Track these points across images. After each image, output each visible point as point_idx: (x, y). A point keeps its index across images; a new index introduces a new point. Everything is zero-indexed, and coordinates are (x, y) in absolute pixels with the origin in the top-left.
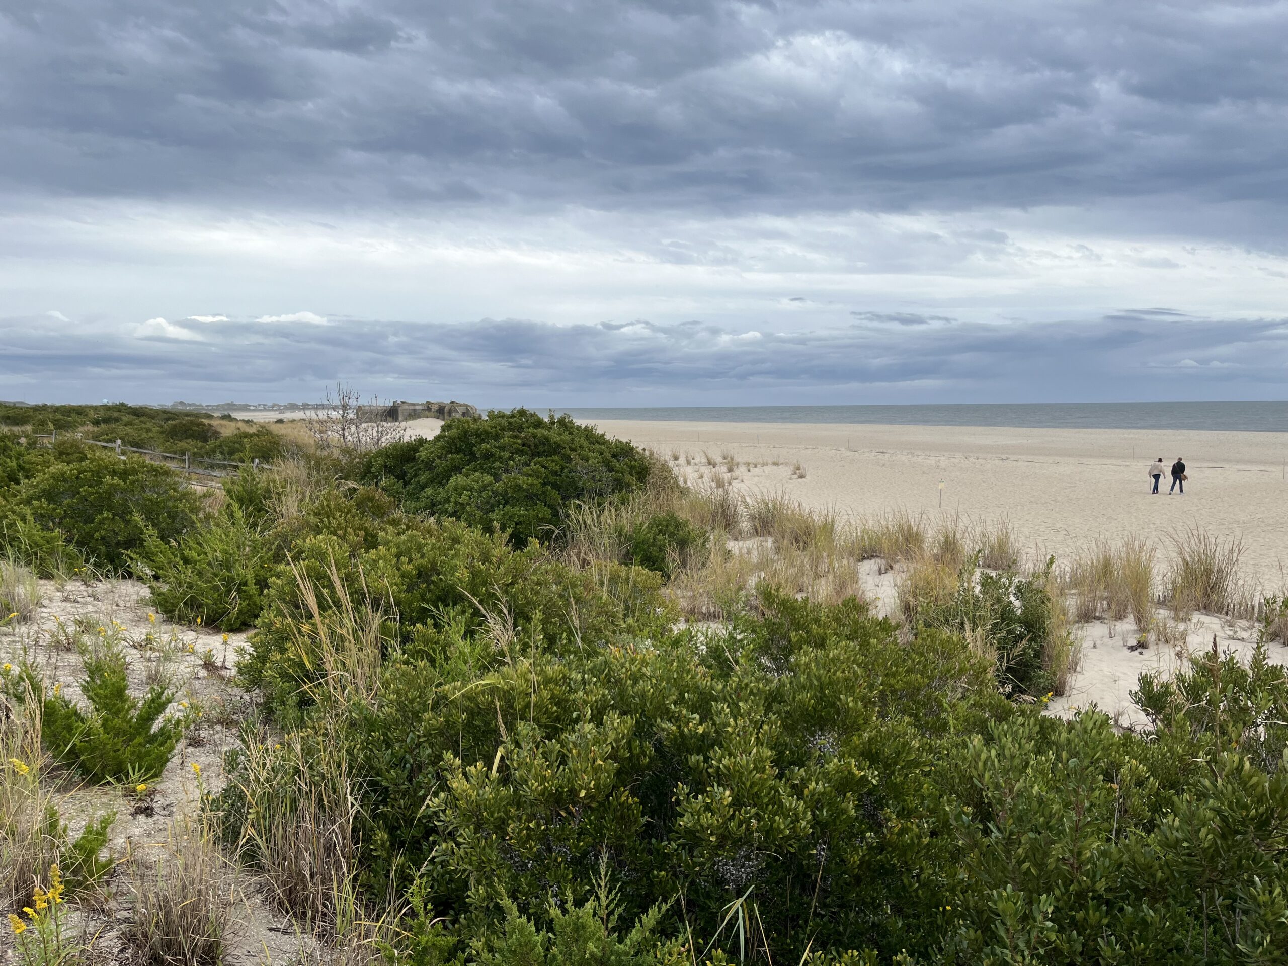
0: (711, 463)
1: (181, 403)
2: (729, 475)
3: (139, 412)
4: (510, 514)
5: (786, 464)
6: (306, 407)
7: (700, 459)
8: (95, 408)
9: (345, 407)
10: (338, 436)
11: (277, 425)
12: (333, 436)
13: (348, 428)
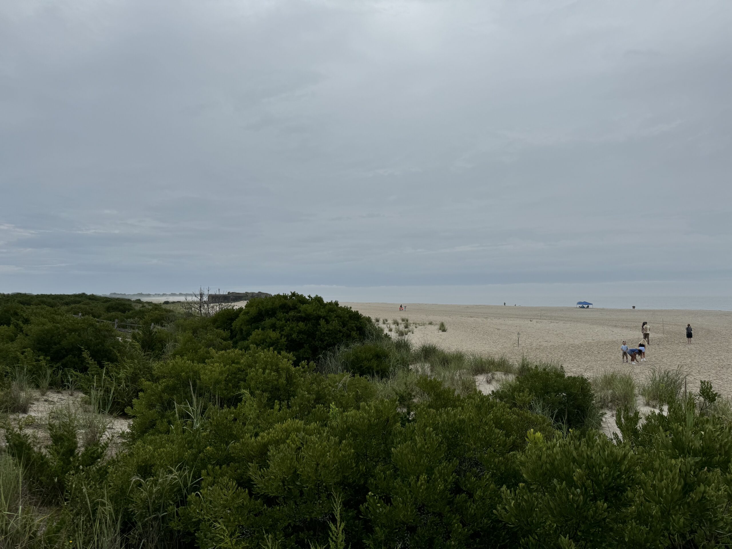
0: (396, 323)
1: (115, 294)
2: (406, 330)
3: (93, 298)
5: (436, 324)
6: (181, 295)
7: (390, 321)
8: (69, 296)
9: (201, 295)
10: (198, 310)
11: (165, 305)
12: (195, 310)
13: (203, 306)
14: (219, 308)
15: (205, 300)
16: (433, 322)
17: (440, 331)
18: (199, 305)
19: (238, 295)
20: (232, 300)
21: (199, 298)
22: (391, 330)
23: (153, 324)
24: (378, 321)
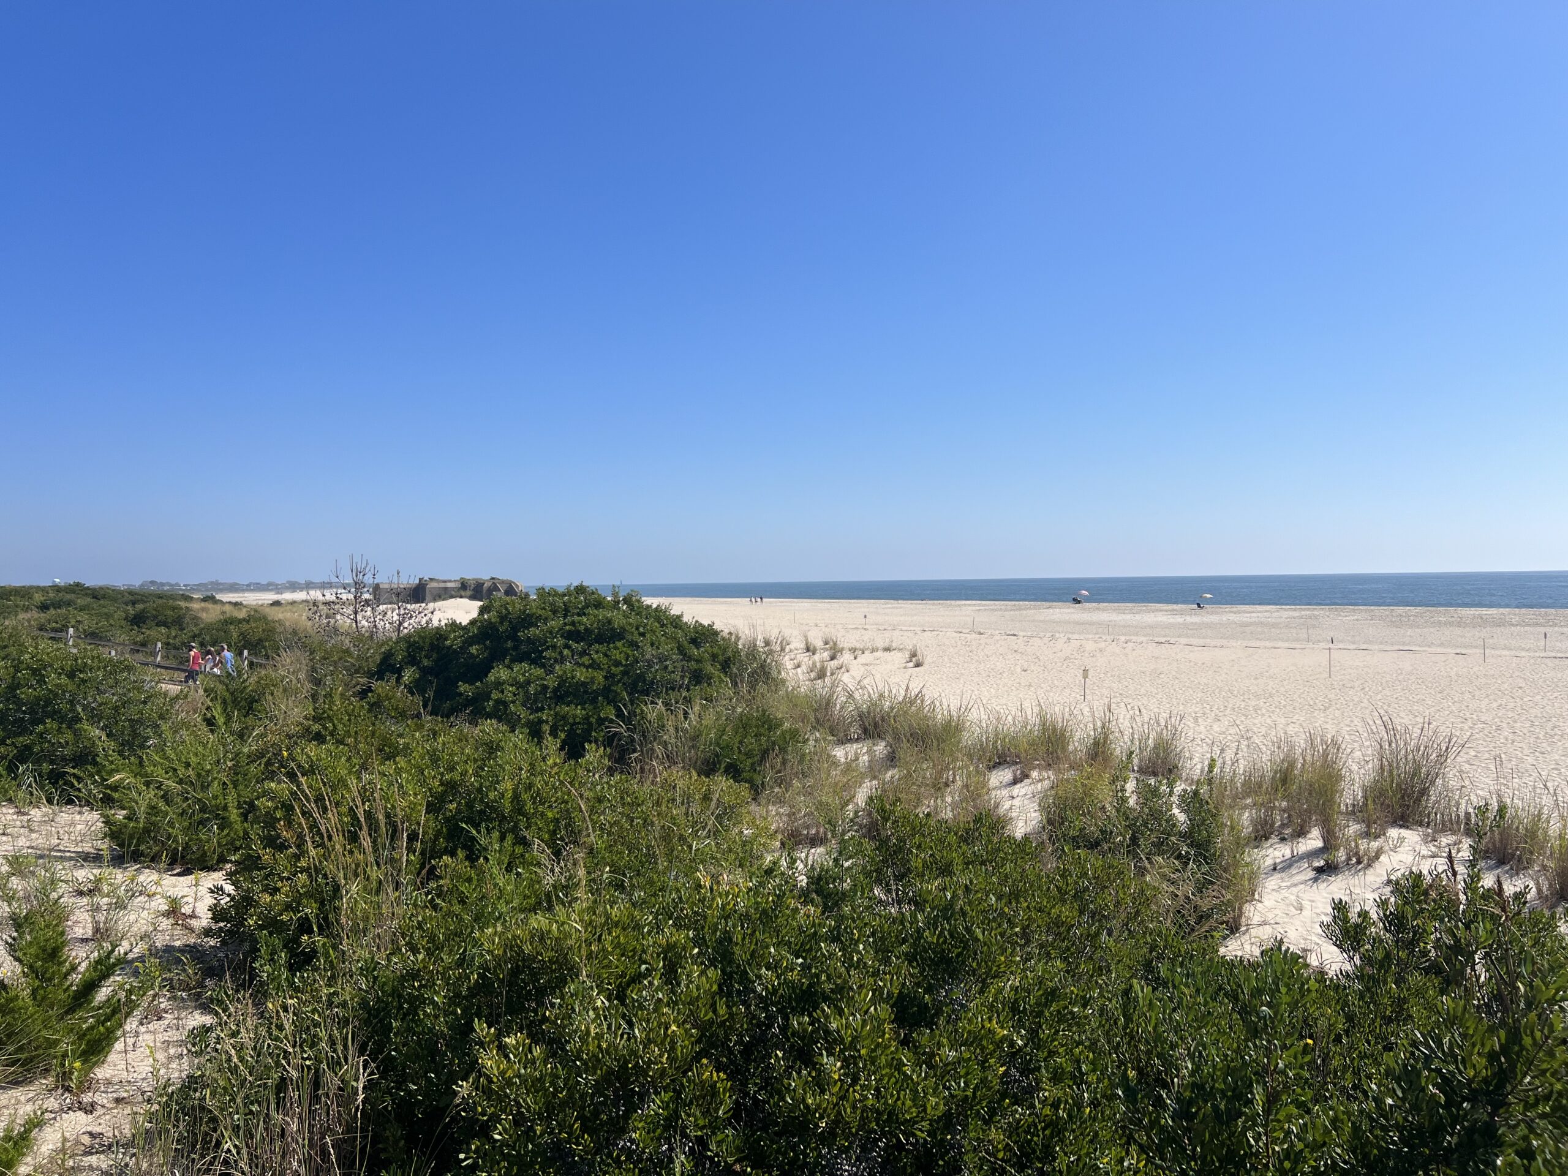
1: (153, 582)
2: (833, 664)
4: (563, 714)
5: (900, 650)
6: (308, 586)
7: (797, 644)
8: (43, 589)
10: (349, 621)
11: (273, 608)
12: (343, 621)
13: (362, 610)
14: (399, 615)
15: (366, 596)
16: (894, 645)
17: (911, 664)
18: (352, 607)
19: (442, 585)
20: (428, 597)
21: (353, 592)
22: (799, 666)
23: (245, 653)
24: (767, 642)
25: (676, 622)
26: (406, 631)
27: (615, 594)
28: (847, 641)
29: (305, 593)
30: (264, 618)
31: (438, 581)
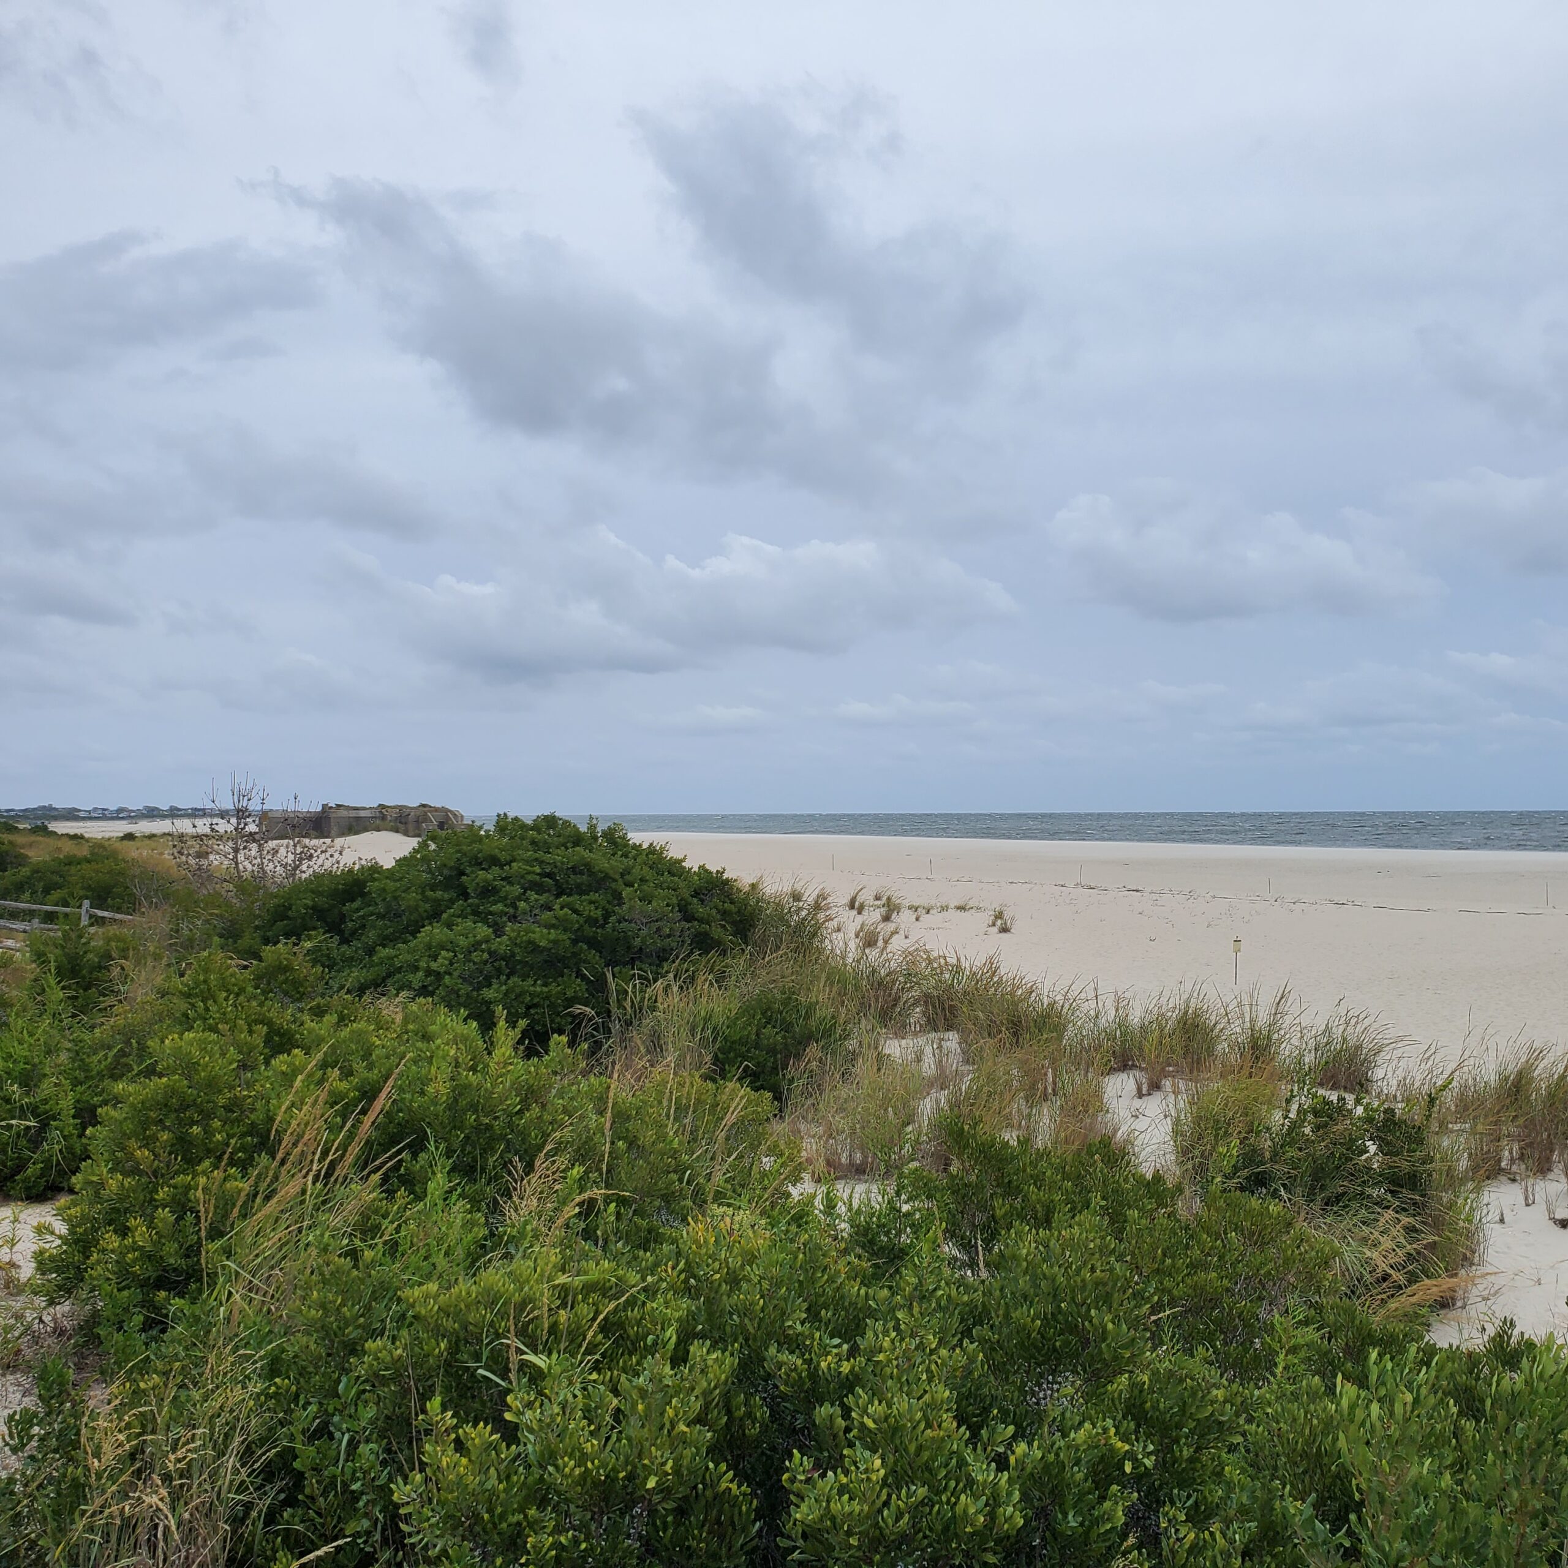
2: (885, 925)
4: (518, 990)
5: (981, 910)
6: (174, 813)
9: (241, 813)
10: (226, 862)
11: (125, 842)
13: (245, 848)
14: (294, 853)
15: (252, 828)
16: (971, 904)
17: (995, 929)
18: (230, 843)
19: (353, 814)
20: (334, 830)
21: (234, 821)
22: (839, 930)
23: (86, 903)
24: (797, 897)
25: (675, 868)
26: (304, 876)
27: (592, 827)
28: (907, 894)
29: (168, 822)
30: (113, 855)
31: (348, 808)
